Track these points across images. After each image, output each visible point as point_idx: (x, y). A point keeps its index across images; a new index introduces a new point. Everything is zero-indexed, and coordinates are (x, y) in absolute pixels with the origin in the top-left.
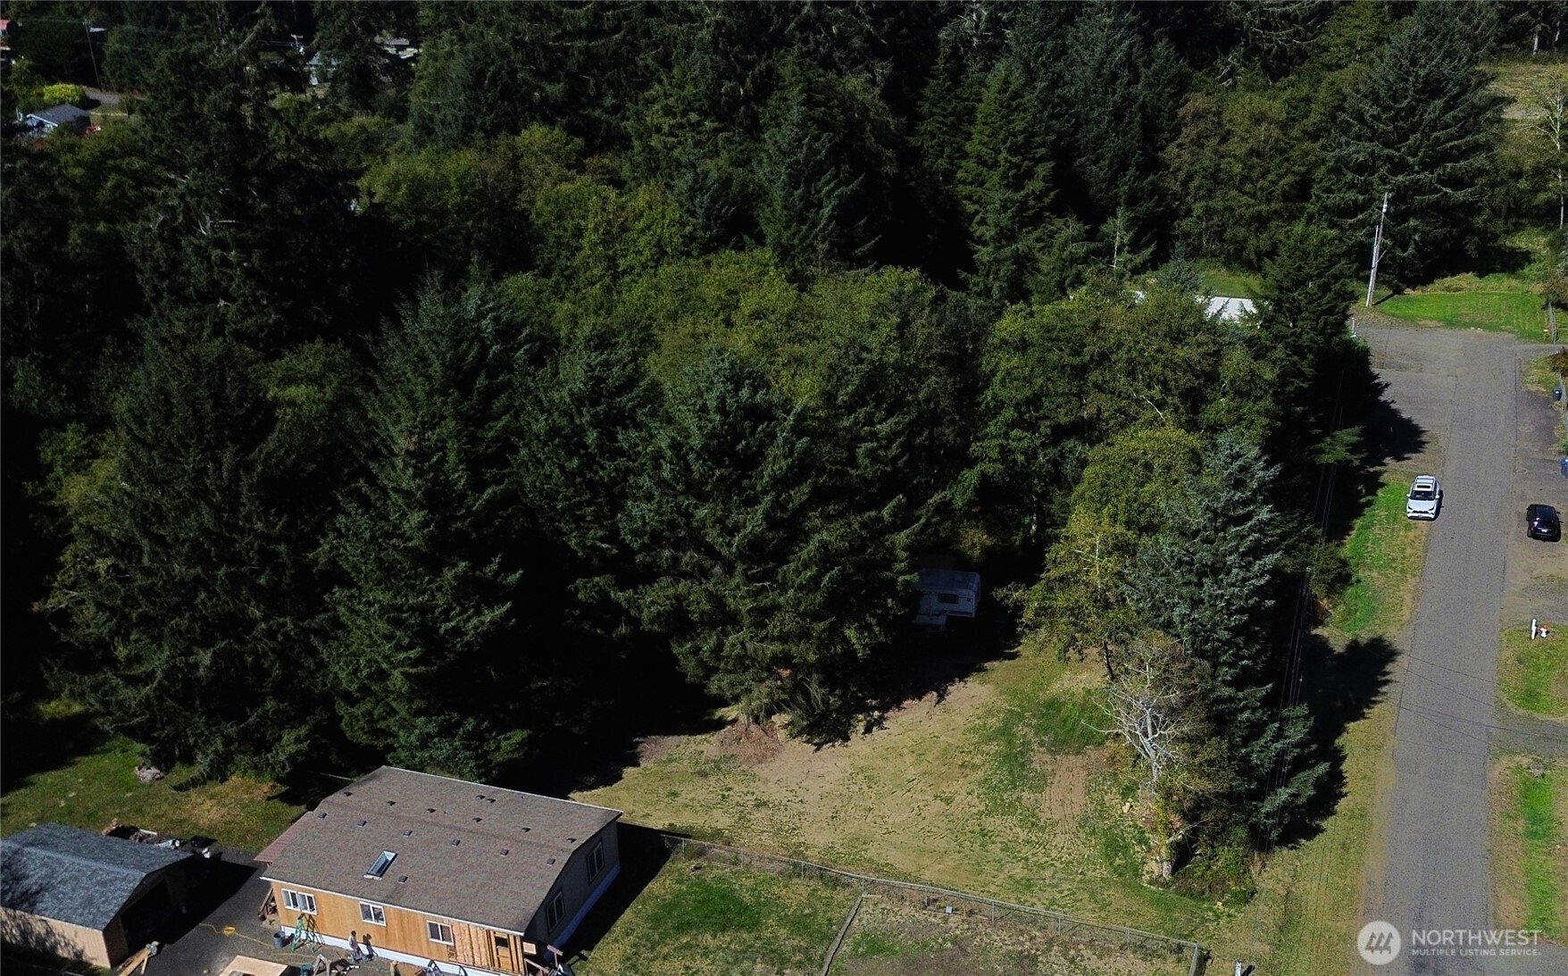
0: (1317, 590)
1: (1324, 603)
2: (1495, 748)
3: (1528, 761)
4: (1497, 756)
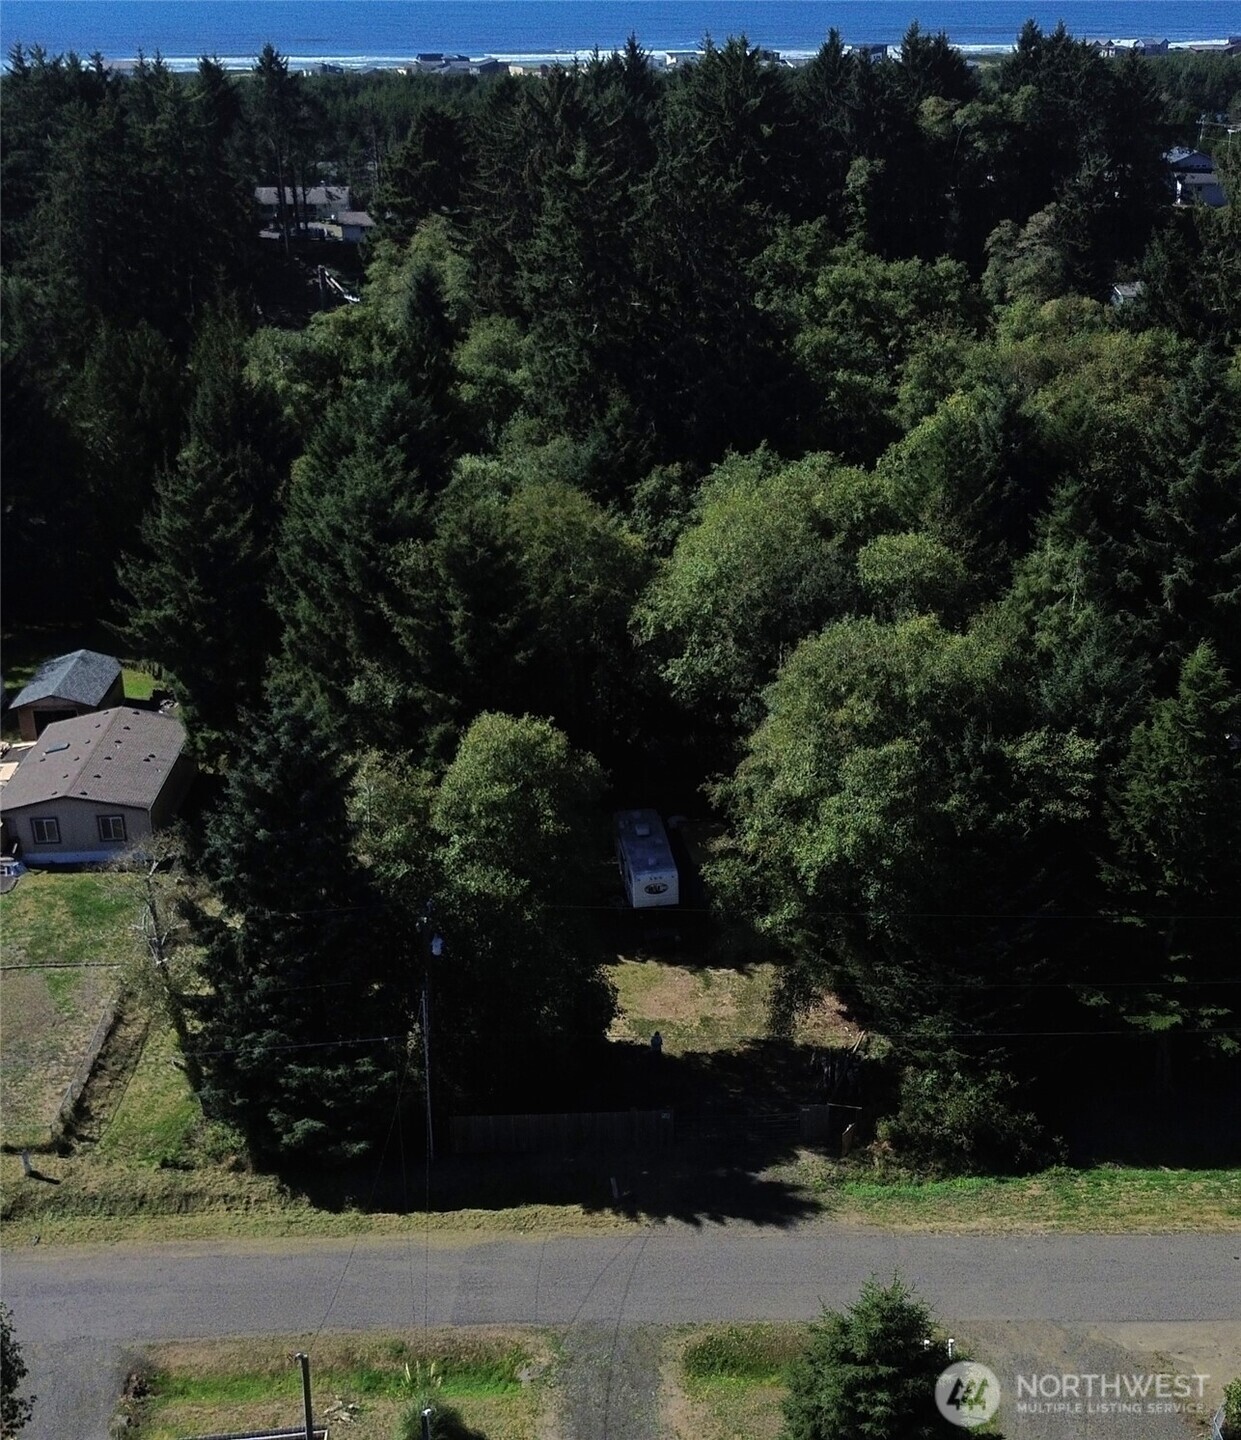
2: (563, 1328)
3: (545, 1361)
4: (544, 1331)
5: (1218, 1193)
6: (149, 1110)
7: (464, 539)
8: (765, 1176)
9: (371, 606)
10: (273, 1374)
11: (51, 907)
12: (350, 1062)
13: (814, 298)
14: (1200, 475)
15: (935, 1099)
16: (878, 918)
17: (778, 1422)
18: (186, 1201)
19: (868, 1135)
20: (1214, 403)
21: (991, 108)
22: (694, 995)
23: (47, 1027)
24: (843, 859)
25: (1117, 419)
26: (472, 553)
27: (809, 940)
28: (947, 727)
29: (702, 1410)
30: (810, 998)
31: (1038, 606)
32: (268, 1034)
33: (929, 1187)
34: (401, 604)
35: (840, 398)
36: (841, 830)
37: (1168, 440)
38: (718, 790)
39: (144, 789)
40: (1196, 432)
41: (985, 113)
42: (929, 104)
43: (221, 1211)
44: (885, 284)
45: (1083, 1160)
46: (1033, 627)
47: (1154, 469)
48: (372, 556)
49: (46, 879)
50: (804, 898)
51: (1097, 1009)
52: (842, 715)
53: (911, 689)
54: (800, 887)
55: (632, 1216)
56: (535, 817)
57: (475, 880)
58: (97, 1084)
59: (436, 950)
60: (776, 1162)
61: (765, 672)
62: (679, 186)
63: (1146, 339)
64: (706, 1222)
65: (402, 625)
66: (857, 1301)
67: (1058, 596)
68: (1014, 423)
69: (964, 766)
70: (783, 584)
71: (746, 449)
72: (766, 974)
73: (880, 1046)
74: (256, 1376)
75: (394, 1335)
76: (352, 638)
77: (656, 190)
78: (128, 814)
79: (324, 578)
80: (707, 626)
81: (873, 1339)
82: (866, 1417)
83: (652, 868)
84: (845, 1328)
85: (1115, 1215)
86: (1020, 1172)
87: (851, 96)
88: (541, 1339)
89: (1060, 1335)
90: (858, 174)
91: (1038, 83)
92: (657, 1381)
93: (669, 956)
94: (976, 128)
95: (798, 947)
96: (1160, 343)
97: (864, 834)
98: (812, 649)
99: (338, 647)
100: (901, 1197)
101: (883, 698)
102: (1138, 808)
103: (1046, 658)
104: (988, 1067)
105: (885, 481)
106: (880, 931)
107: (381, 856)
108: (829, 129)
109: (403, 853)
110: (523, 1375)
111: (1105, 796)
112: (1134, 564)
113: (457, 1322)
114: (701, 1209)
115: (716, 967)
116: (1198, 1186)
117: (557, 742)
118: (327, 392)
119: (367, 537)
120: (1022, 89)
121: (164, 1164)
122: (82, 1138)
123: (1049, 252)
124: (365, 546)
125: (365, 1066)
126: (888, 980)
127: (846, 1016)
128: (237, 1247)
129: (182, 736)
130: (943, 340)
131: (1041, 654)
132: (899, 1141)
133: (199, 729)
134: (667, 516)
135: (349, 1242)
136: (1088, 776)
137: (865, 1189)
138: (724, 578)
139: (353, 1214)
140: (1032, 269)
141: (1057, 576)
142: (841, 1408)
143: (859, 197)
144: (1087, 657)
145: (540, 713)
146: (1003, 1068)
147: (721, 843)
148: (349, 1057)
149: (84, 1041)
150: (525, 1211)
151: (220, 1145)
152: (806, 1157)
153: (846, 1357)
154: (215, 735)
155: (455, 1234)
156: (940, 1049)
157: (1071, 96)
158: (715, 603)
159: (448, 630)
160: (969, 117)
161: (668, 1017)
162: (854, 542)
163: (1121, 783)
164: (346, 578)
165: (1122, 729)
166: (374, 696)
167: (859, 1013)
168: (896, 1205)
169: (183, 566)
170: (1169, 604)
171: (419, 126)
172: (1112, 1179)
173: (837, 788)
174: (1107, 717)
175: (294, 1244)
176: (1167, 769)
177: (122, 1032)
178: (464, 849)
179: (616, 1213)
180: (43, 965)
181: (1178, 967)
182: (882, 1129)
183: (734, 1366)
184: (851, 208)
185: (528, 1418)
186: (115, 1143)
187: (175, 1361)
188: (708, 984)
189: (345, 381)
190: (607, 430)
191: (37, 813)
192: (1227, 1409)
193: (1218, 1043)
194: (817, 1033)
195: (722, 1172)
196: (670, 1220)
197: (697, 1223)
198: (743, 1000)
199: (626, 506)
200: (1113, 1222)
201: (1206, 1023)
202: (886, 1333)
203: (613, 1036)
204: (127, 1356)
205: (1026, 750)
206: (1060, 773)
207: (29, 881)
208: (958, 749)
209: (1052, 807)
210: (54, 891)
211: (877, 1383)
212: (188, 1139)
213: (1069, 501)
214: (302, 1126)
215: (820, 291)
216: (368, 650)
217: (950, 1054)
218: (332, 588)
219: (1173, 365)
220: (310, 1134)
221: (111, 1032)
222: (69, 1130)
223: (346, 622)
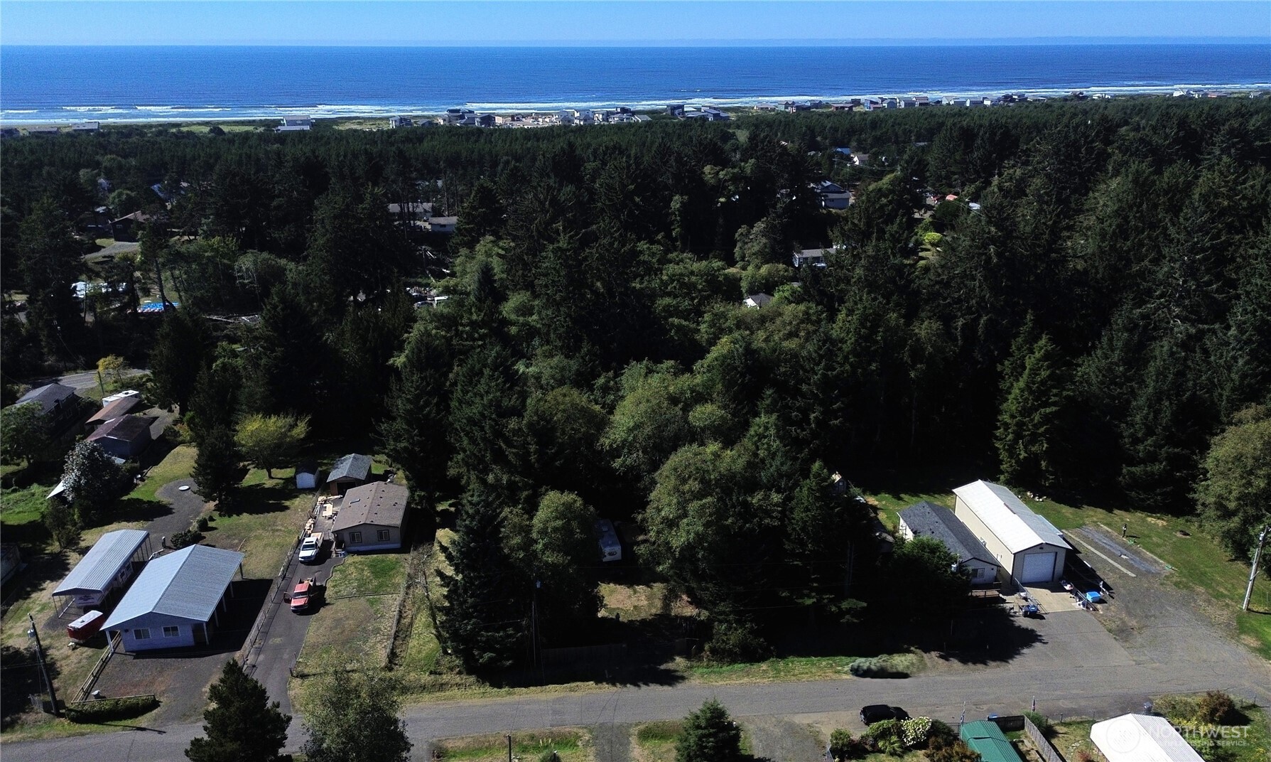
2: (592, 726)
3: (587, 738)
4: (586, 728)
5: (831, 665)
6: (419, 652)
7: (535, 418)
8: (663, 667)
9: (497, 444)
10: (486, 748)
11: (363, 570)
12: (505, 630)
13: (661, 280)
14: (823, 374)
15: (726, 634)
16: (702, 565)
17: (674, 753)
18: (442, 687)
19: (701, 649)
20: (827, 345)
21: (736, 170)
22: (630, 597)
23: (372, 620)
24: (689, 543)
25: (790, 350)
26: (538, 423)
27: (676, 573)
28: (727, 491)
29: (646, 752)
30: (677, 597)
31: (760, 440)
32: (474, 620)
33: (725, 668)
34: (509, 443)
35: (676, 333)
36: (688, 532)
37: (810, 359)
38: (640, 517)
39: (395, 518)
40: (821, 357)
41: (733, 173)
42: (707, 169)
43: (455, 691)
44: (692, 273)
45: (782, 655)
46: (758, 449)
47: (805, 371)
48: (497, 424)
49: (357, 558)
50: (674, 558)
51: (785, 597)
52: (687, 487)
53: (712, 477)
54: (673, 553)
55: (614, 685)
56: (572, 532)
57: (550, 558)
58: (397, 643)
59: (538, 586)
60: (667, 662)
61: (655, 466)
62: (607, 250)
63: (802, 307)
64: (642, 685)
65: (510, 453)
66: (701, 707)
67: (767, 436)
68: (749, 352)
69: (734, 506)
70: (660, 428)
71: (639, 360)
72: (659, 588)
73: (705, 614)
74: (480, 749)
75: (530, 732)
76: (488, 456)
77: (597, 252)
78: (390, 530)
79: (478, 434)
80: (631, 445)
81: (707, 720)
82: (706, 747)
83: (610, 545)
84: (697, 717)
85: (793, 675)
86: (758, 661)
87: (672, 167)
88: (585, 730)
89: (774, 719)
90: (676, 203)
91: (757, 159)
92: (629, 743)
93: (619, 581)
94: (729, 180)
95: (671, 576)
96: (809, 308)
97: (697, 534)
98: (675, 460)
99: (481, 460)
100: (715, 672)
101: (703, 481)
102: (798, 521)
103: (763, 461)
104: (745, 621)
105: (698, 378)
106: (704, 570)
107: (512, 549)
108: (662, 181)
109: (520, 547)
110: (580, 743)
111: (786, 516)
112: (798, 409)
113: (552, 726)
114: (640, 681)
115: (638, 585)
116: (824, 663)
117: (579, 502)
118: (453, 333)
119: (494, 416)
120: (750, 161)
121: (431, 673)
122: (396, 664)
123: (764, 240)
124: (494, 420)
125: (510, 631)
126: (707, 589)
127: (691, 603)
128: (466, 703)
129: (406, 493)
130: (719, 307)
131: (761, 460)
132: (713, 651)
133: (416, 491)
134: (609, 394)
135: (508, 699)
136: (780, 509)
137: (701, 670)
138: (637, 426)
139: (507, 689)
140: (756, 248)
141: (766, 428)
142: (697, 745)
143: (677, 213)
144: (777, 462)
145: (571, 490)
146: (751, 621)
147: (641, 538)
148: (504, 628)
149: (388, 625)
150: (573, 685)
151: (451, 664)
152: (678, 659)
153: (698, 727)
154: (423, 494)
155: (548, 694)
156: (727, 615)
157: (772, 164)
158: (634, 437)
159: (529, 453)
160: (726, 175)
161: (621, 607)
162: (687, 408)
163: (792, 510)
164: (486, 433)
165: (792, 489)
166: (498, 480)
167: (696, 602)
168: (713, 676)
169: (409, 423)
170: (813, 425)
171: (476, 194)
172: (792, 662)
173: (685, 515)
174: (786, 484)
175: (487, 701)
176: (807, 507)
177: (403, 621)
178: (544, 545)
179: (607, 684)
180: (365, 595)
181: (815, 580)
182: (707, 647)
183: (656, 737)
184: (673, 218)
185: (583, 758)
186: (409, 666)
187: (449, 745)
188: (635, 592)
189: (460, 328)
190: (582, 358)
191: (352, 531)
192: (831, 741)
193: (830, 608)
194: (680, 610)
195: (646, 666)
196: (628, 685)
197: (639, 686)
198: (649, 598)
199: (591, 389)
200: (793, 678)
201: (826, 601)
202: (712, 718)
203: (600, 615)
204: (432, 744)
205: (756, 499)
206: (769, 507)
207: (350, 559)
208: (731, 499)
209: (766, 521)
210: (361, 563)
211: (710, 735)
212: (438, 663)
213: (770, 395)
214: (487, 655)
215: (665, 278)
216: (495, 462)
217: (731, 617)
218: (481, 438)
219: (814, 318)
220: (490, 658)
221: (399, 622)
222: (390, 662)
223: (486, 450)
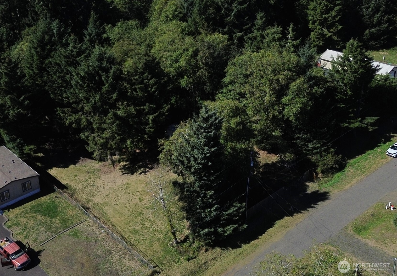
0: (319, 170)
1: (320, 175)
2: (327, 241)
3: (335, 249)
8: (309, 192)
19: (317, 173)
23: (94, 247)
55: (301, 213)
78: (32, 179)
86: (343, 168)
121: (189, 260)
137: (327, 185)
151: (194, 248)
179: (297, 214)
180: (61, 233)
191: (2, 191)
196: (308, 209)
207: (11, 214)
